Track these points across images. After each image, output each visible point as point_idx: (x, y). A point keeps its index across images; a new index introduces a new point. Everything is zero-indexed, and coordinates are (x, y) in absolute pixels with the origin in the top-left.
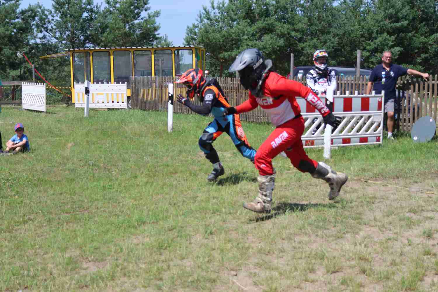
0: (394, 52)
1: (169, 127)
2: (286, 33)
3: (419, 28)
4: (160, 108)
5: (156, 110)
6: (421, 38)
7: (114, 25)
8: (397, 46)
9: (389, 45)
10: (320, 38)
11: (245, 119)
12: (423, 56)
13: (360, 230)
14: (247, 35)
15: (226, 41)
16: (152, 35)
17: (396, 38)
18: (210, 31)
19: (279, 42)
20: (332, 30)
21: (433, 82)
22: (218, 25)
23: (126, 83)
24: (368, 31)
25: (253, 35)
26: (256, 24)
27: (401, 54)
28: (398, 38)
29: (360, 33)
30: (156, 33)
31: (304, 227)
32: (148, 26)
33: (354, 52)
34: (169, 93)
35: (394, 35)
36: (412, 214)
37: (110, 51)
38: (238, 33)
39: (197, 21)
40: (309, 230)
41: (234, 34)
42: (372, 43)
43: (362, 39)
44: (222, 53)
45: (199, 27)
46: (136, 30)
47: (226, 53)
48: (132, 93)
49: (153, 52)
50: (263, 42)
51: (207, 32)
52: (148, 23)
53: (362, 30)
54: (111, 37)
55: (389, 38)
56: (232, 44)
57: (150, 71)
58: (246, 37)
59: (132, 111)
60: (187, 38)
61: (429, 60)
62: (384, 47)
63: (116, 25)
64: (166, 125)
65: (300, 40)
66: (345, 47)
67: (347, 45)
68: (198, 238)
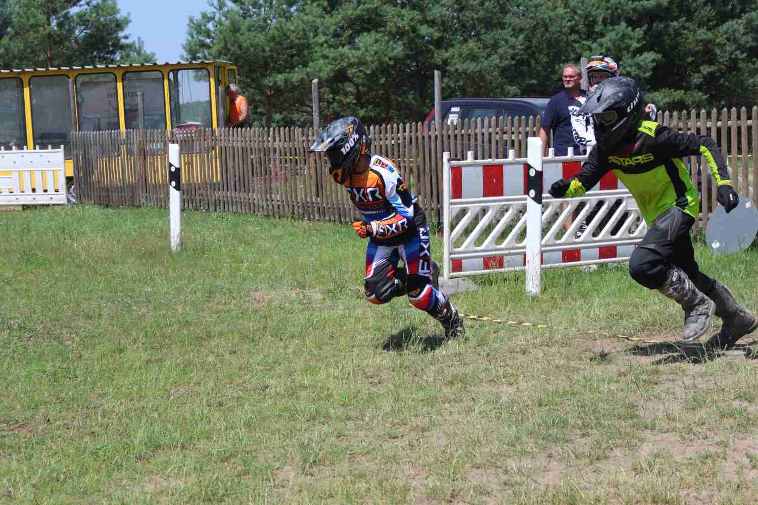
0: (642, 63)
1: (172, 239)
2: (407, 28)
3: (693, 10)
4: (143, 200)
5: (134, 205)
6: (701, 31)
7: (24, 20)
8: (649, 51)
9: (632, 49)
10: (483, 37)
11: (337, 217)
12: (705, 69)
13: (642, 440)
14: (325, 34)
15: (277, 50)
16: (111, 39)
17: (645, 33)
18: (244, 28)
19: (393, 49)
20: (508, 19)
21: (749, 122)
22: (258, 15)
23: (62, 146)
24: (586, 18)
25: (336, 35)
26: (341, 10)
27: (658, 68)
28: (650, 33)
29: (569, 24)
30: (121, 34)
31: (518, 438)
32: (102, 19)
33: (557, 67)
34: (171, 165)
35: (640, 27)
36: (745, 404)
37: (22, 77)
38: (304, 30)
39: (212, 5)
40: (529, 444)
41: (295, 34)
42: (594, 46)
43: (573, 37)
44: (270, 75)
45: (216, 19)
46: (74, 28)
47: (280, 76)
48: (77, 168)
49: (119, 77)
50: (359, 49)
51: (235, 29)
52: (100, 12)
53: (574, 19)
54: (17, 46)
55: (632, 34)
56: (292, 56)
57: (115, 120)
58: (321, 39)
59: (78, 210)
60: (189, 43)
61: (719, 78)
62: (620, 52)
63: (28, 19)
64: (166, 235)
65: (439, 43)
66: (537, 55)
67: (540, 52)
68: (290, 473)
